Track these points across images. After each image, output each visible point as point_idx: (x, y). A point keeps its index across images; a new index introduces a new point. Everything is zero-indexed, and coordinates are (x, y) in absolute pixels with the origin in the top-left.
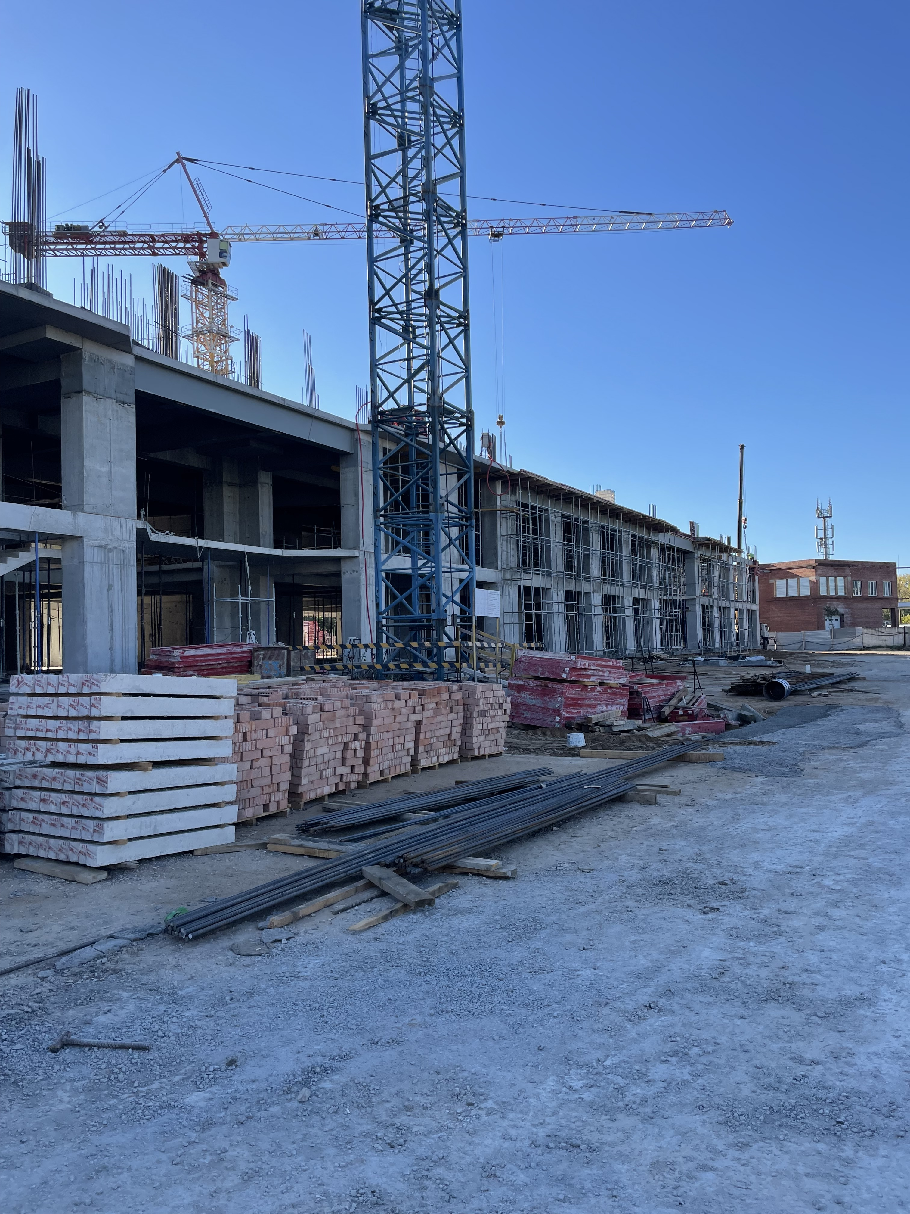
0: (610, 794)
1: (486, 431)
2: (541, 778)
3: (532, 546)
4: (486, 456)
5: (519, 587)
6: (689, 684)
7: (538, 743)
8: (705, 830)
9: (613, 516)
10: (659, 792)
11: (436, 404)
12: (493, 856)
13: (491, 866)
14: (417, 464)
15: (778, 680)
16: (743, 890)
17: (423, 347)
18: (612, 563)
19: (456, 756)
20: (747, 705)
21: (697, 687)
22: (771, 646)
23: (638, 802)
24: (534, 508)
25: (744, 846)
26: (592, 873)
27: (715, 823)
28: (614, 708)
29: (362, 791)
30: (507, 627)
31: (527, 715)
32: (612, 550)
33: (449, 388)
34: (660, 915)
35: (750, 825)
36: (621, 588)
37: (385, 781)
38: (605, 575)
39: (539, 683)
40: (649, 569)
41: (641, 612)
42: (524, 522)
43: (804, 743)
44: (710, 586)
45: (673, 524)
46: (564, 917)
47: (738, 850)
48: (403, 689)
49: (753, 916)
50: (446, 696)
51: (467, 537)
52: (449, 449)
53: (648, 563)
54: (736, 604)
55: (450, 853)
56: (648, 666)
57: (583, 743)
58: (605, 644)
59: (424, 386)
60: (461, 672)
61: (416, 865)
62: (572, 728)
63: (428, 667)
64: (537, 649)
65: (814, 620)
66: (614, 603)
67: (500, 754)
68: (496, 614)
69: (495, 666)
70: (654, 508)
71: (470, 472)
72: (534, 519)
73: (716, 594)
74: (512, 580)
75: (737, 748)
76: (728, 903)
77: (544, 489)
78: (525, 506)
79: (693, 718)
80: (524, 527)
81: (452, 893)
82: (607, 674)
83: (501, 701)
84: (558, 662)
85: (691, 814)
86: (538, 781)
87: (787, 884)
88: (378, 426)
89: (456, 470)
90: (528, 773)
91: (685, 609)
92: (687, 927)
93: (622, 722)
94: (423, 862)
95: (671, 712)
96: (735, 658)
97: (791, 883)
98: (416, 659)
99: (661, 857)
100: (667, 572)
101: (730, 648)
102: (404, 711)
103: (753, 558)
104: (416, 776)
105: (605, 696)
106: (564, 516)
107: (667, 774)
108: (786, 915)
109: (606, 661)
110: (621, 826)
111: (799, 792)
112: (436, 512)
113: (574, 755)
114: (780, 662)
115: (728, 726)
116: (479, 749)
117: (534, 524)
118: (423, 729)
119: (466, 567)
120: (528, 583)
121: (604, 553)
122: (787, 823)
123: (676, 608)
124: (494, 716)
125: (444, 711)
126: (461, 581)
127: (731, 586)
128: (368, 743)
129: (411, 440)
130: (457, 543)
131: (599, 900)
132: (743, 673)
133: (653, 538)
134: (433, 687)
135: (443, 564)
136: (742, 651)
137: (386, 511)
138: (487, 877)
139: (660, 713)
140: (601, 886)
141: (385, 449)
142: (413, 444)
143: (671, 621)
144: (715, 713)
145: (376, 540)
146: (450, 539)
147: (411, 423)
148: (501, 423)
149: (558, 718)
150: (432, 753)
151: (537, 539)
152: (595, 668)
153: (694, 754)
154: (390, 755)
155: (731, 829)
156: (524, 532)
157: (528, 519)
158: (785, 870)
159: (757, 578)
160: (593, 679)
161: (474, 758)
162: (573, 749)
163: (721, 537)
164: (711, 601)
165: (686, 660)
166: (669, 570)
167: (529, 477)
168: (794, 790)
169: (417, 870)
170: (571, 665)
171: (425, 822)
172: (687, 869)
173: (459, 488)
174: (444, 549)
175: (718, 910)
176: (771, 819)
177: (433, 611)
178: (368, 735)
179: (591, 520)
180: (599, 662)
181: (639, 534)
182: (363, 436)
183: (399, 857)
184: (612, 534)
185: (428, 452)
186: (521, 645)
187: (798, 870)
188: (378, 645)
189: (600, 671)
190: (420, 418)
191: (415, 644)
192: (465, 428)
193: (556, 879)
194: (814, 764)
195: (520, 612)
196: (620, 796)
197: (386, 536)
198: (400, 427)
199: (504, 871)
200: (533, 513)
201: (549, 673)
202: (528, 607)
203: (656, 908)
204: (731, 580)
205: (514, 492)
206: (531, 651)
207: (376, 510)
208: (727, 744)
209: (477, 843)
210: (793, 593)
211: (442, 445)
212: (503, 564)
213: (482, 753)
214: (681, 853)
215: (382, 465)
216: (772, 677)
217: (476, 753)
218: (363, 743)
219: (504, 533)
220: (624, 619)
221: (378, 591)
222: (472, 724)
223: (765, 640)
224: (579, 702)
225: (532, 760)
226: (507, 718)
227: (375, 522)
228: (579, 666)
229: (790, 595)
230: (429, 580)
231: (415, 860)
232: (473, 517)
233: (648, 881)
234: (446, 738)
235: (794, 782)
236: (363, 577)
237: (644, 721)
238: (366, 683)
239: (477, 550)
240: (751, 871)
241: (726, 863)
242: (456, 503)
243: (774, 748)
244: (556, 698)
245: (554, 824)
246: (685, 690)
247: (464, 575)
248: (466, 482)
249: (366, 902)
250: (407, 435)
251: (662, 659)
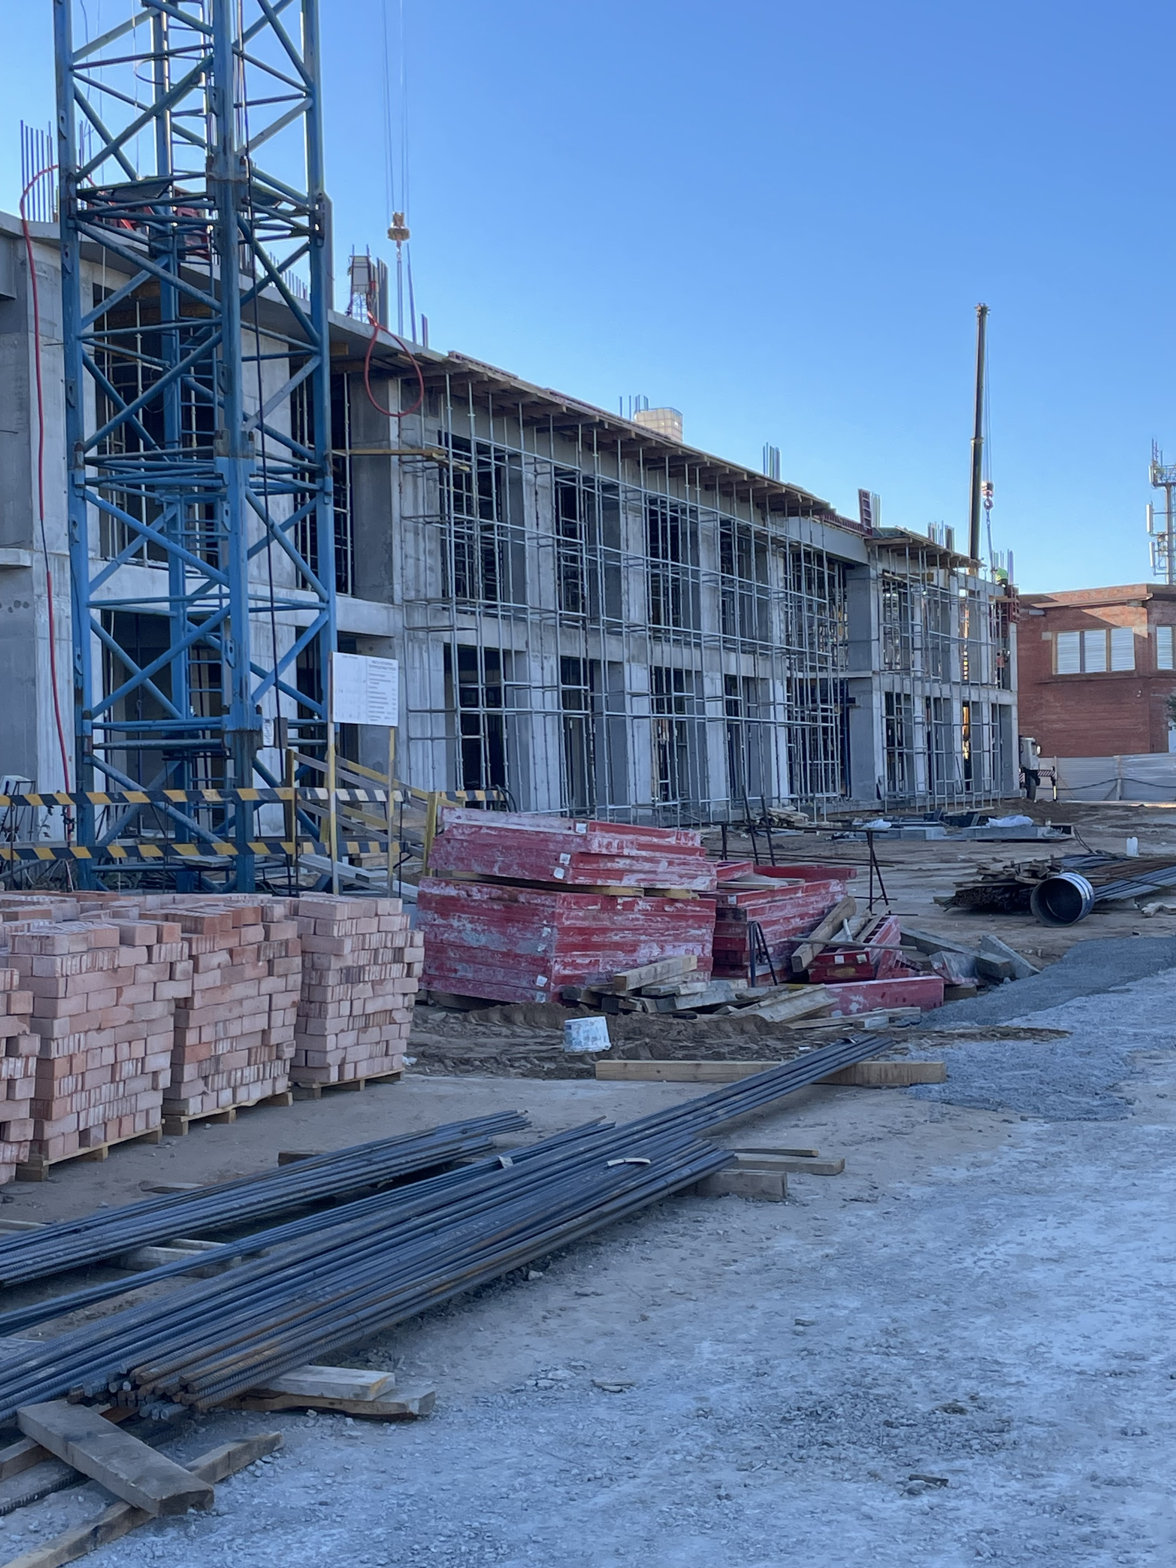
0: (671, 1178)
1: (360, 252)
2: (500, 1139)
3: (478, 546)
4: (362, 316)
5: (447, 648)
6: (857, 888)
7: (492, 1045)
8: (906, 1264)
9: (676, 473)
10: (791, 1168)
11: (231, 176)
12: (371, 1356)
13: (365, 1388)
14: (184, 331)
15: (1065, 876)
16: (1004, 1426)
17: (196, 26)
18: (676, 589)
19: (282, 1085)
20: (993, 937)
21: (877, 893)
22: (1045, 791)
23: (743, 1195)
24: (483, 449)
25: (1000, 1304)
26: (628, 1393)
27: (930, 1245)
28: (681, 951)
29: (28, 1187)
30: (417, 749)
31: (466, 972)
32: (675, 558)
33: (263, 136)
34: (802, 1504)
35: (1016, 1250)
36: (696, 652)
37: (92, 1157)
38: (657, 620)
39: (496, 892)
40: (763, 606)
41: (742, 709)
42: (458, 485)
43: (1131, 1031)
44: (906, 647)
45: (819, 494)
46: (556, 1521)
47: (988, 1318)
48: (142, 916)
49: (1031, 1497)
50: (255, 934)
51: (313, 520)
52: (264, 293)
53: (761, 590)
54: (966, 691)
55: (258, 1358)
56: (762, 843)
57: (604, 1043)
58: (657, 788)
59: (198, 127)
60: (297, 865)
61: (166, 1398)
62: (575, 1004)
63: (214, 853)
64: (492, 805)
65: (1142, 728)
66: (679, 688)
67: (397, 1076)
68: (389, 717)
69: (385, 848)
70: (773, 457)
71: (320, 354)
72: (484, 477)
73: (918, 667)
74: (429, 629)
75: (975, 1047)
76: (968, 1463)
77: (508, 404)
78: (461, 444)
79: (867, 971)
80: (458, 498)
81: (262, 1467)
82: (663, 866)
83: (399, 942)
84: (544, 838)
85: (871, 1224)
86: (491, 1148)
87: (1110, 1403)
88: (77, 229)
89: (285, 350)
90: (466, 1129)
91: (848, 703)
92: (870, 1535)
93: (699, 987)
94: (185, 1388)
95: (816, 959)
96: (963, 821)
97: (1120, 1403)
98: (183, 834)
99: (801, 1343)
100: (806, 613)
101: (951, 795)
102: (144, 974)
103: (1004, 581)
104: (174, 1141)
105: (659, 923)
106: (558, 472)
107: (809, 1118)
108: (1110, 1490)
109: (662, 836)
110: (698, 1262)
111: (1126, 1158)
112: (232, 454)
113: (581, 1074)
114: (1067, 830)
115: (951, 990)
116: (341, 1067)
117: (485, 490)
118: (195, 1018)
119: (311, 597)
120: (469, 639)
121: (655, 566)
122: (1100, 1241)
123: (824, 701)
124: (382, 981)
125: (249, 972)
126: (300, 631)
127: (954, 647)
128: (45, 1062)
129: (166, 267)
130: (289, 535)
131: (647, 1469)
132: (982, 858)
133: (772, 529)
134: (222, 910)
135: (251, 589)
136: (978, 803)
137: (102, 450)
138: (355, 1417)
139: (789, 959)
140: (652, 1428)
141: (97, 288)
142: (172, 276)
143: (814, 731)
144: (920, 958)
145: (75, 524)
146: (270, 527)
147: (164, 222)
148: (398, 234)
149: (541, 980)
150: (219, 1081)
151: (490, 528)
152: (634, 853)
153: (874, 1065)
154: (107, 1090)
155: (969, 1262)
156: (458, 508)
157: (469, 476)
158: (1101, 1365)
159: (1013, 628)
160: (629, 881)
161: (329, 1090)
162: (580, 1057)
163: (931, 531)
164: (907, 682)
165: (848, 825)
166: (810, 607)
167: (472, 373)
168: (1114, 1154)
169: (169, 1411)
170: (576, 846)
171: (197, 1271)
172: (865, 1374)
173: (293, 394)
174: (251, 553)
175: (944, 1482)
176: (1063, 1232)
177: (228, 711)
178: (46, 1041)
179: (624, 482)
180: (644, 839)
181: (739, 520)
182: (38, 254)
183: (121, 1377)
184: (674, 519)
185: (211, 300)
186: (451, 796)
187: (1134, 1365)
188: (81, 798)
189: (647, 859)
190: (191, 212)
191: (178, 796)
192: (305, 239)
193: (535, 1416)
194: (1159, 1085)
195: (449, 711)
196: (696, 1183)
197: (104, 514)
198: (138, 234)
199: (400, 1399)
200: (480, 463)
201: (522, 866)
202: (468, 697)
203: (789, 1486)
204: (954, 633)
205: (433, 410)
206: (475, 813)
207: (75, 446)
208: (952, 1036)
209: (330, 1328)
210: (1095, 665)
211: (246, 284)
212: (405, 589)
213: (349, 1076)
214: (849, 1331)
215: (90, 329)
216: (1052, 869)
217: (334, 1078)
218: (33, 1062)
219: (409, 512)
220: (702, 726)
221: (80, 656)
222: (323, 1003)
223: (1031, 776)
224: (595, 939)
225: (476, 1090)
226: (413, 985)
227: (72, 479)
228: (595, 848)
229: (1088, 670)
230: (217, 629)
231: (162, 1384)
232: (330, 468)
233: (768, 1410)
234: (257, 1041)
235: (1114, 1132)
236: (43, 618)
237: (752, 983)
238: (45, 900)
239: (340, 555)
240: (1018, 1373)
241: (957, 1354)
242: (287, 433)
243: (1061, 1045)
244: (539, 930)
245: (533, 1265)
246: (849, 903)
247: (308, 618)
248: (309, 379)
249: (29, 1502)
250: (154, 254)
251: (790, 825)
